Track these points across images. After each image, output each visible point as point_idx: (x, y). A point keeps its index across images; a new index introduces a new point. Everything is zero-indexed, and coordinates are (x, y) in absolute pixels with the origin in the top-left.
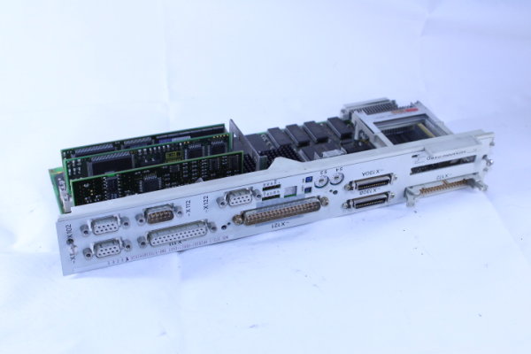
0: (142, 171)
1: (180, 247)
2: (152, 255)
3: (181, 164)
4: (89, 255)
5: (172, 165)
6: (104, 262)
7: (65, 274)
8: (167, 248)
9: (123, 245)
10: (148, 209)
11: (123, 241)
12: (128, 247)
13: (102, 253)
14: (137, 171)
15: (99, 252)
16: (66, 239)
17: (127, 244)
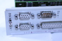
0: (41, 2)
1: (52, 31)
2: (41, 32)
3: (55, 2)
4: (17, 27)
5: (52, 2)
6: (23, 32)
7: (7, 35)
8: (47, 30)
9: (31, 26)
10: (42, 12)
11: (31, 25)
12: (33, 26)
13: (22, 27)
14: (39, 2)
15: (21, 27)
16: (9, 19)
17: (32, 25)
